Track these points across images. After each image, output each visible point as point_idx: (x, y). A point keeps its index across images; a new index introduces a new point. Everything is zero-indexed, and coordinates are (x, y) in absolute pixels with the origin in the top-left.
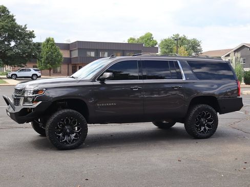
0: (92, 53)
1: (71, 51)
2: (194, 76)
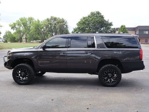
0: (146, 32)
1: (136, 31)
2: (105, 46)
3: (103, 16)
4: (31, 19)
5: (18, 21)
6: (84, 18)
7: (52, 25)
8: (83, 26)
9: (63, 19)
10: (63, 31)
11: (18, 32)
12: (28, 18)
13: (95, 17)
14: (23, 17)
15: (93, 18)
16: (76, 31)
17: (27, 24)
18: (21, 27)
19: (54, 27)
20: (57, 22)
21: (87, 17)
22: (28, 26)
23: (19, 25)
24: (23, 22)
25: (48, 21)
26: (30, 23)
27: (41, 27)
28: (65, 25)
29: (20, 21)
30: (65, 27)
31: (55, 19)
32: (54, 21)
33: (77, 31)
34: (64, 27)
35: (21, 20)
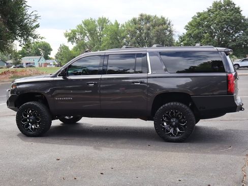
3: (239, 8)
4: (103, 21)
5: (80, 26)
6: (200, 15)
7: (143, 30)
8: (197, 31)
9: (164, 18)
10: (164, 41)
11: (80, 47)
12: (97, 19)
13: (222, 12)
14: (89, 19)
15: (217, 14)
16: (184, 40)
17: (96, 30)
18: (86, 37)
19: (145, 34)
20: (152, 26)
21: (205, 13)
22: (98, 34)
23: (81, 33)
24: (89, 28)
25: (135, 23)
26: (102, 28)
27: (122, 35)
28: (167, 29)
29: (83, 25)
30: (168, 33)
31: (148, 19)
32: (146, 23)
33: (185, 42)
34: (165, 33)
35: (85, 24)
